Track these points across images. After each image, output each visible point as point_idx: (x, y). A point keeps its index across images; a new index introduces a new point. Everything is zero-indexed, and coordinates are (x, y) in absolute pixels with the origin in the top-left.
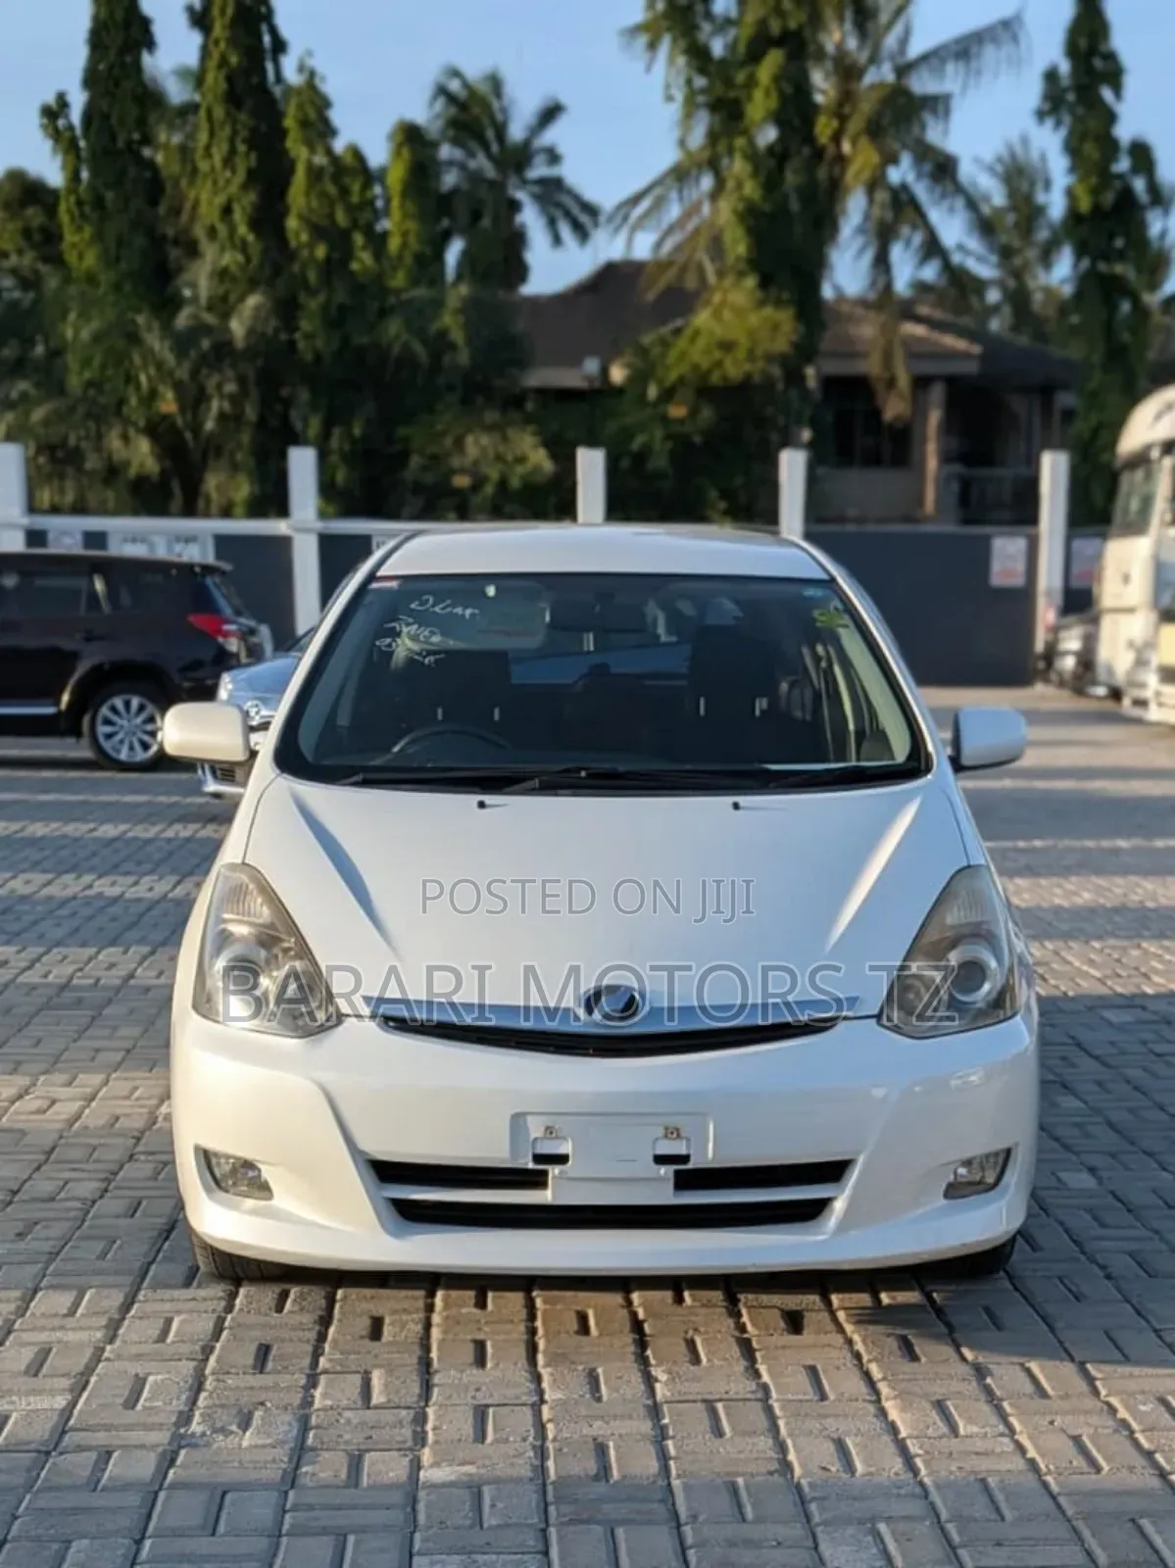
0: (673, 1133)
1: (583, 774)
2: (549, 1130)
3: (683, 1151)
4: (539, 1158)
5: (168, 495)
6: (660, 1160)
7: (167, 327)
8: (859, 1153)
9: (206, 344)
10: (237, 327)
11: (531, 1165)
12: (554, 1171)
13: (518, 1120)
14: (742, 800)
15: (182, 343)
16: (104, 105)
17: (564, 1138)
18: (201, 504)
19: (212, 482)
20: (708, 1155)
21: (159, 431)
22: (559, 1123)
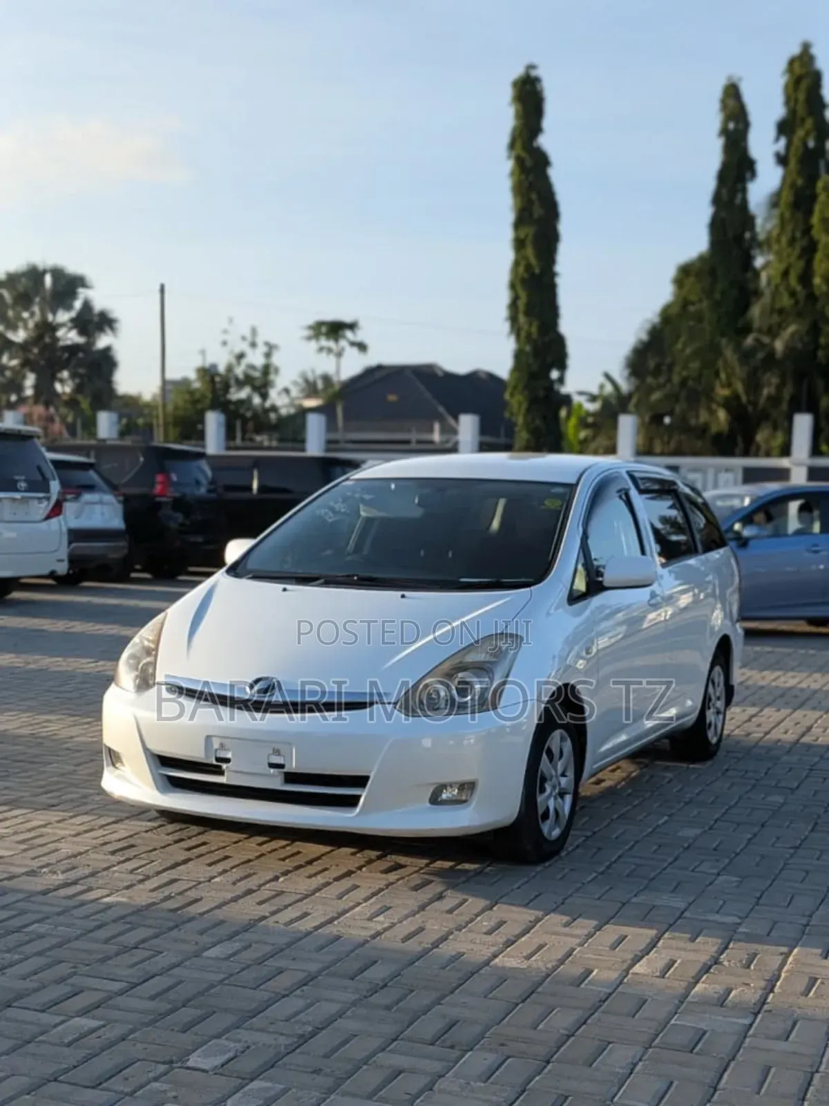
0: (277, 752)
1: (355, 578)
2: (222, 745)
3: (282, 762)
4: (218, 759)
5: (735, 444)
6: (272, 766)
7: (738, 347)
8: (370, 772)
9: (760, 355)
10: (779, 345)
11: (214, 762)
12: (224, 766)
13: (208, 739)
14: (406, 593)
15: (745, 356)
16: (723, 214)
17: (228, 750)
18: (753, 448)
19: (760, 437)
20: (293, 766)
21: (732, 405)
22: (227, 742)
